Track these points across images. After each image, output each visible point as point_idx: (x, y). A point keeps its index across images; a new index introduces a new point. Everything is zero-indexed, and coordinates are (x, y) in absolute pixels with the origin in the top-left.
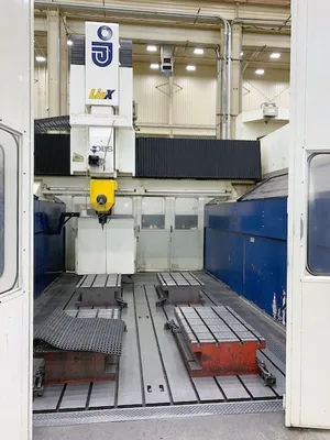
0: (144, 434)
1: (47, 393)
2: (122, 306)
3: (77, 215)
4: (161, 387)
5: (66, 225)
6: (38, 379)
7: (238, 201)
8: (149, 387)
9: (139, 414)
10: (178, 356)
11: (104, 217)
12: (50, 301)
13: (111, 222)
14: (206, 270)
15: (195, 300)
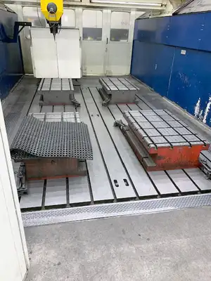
0: (123, 231)
1: (31, 190)
2: (76, 106)
3: (29, 24)
4: (125, 180)
5: (20, 34)
6: (21, 179)
7: (174, 14)
8: (116, 181)
9: (114, 210)
10: (131, 151)
11: (55, 27)
12: (18, 100)
13: (61, 32)
14: (133, 75)
15: (131, 100)
